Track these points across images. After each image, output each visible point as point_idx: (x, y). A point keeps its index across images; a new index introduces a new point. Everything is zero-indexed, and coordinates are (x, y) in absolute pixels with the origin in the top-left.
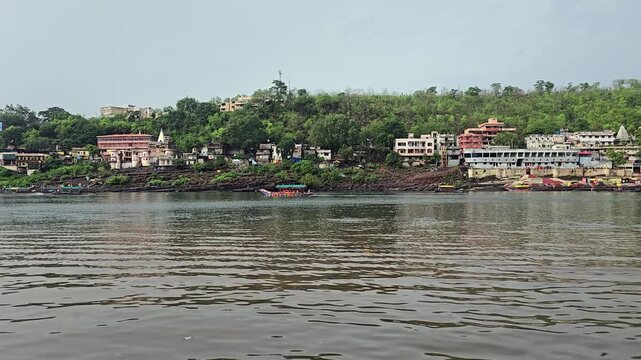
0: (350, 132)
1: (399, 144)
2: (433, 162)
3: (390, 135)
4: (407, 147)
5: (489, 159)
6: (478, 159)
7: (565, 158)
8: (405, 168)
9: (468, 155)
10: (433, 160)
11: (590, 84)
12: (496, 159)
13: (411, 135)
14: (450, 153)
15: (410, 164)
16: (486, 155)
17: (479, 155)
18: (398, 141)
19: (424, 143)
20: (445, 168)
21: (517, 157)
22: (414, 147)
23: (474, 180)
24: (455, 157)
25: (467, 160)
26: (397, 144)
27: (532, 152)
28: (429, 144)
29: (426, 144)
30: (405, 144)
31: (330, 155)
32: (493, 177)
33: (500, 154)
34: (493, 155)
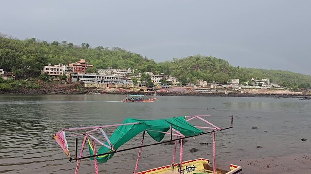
0: (17, 60)
1: (46, 69)
3: (42, 64)
4: (50, 71)
5: (91, 79)
6: (86, 79)
7: (118, 80)
8: (50, 81)
9: (81, 77)
10: (64, 78)
11: (104, 47)
12: (93, 79)
13: (50, 64)
14: (73, 75)
15: (52, 79)
16: (90, 77)
17: (86, 77)
18: (45, 67)
19: (58, 69)
20: (71, 82)
21: (102, 79)
22: (54, 71)
23: (87, 88)
24: (75, 77)
25: (80, 79)
26: (45, 69)
27: (102, 76)
28: (61, 70)
29: (59, 70)
30: (49, 69)
31: (3, 72)
32: (95, 88)
33: (95, 77)
34: (92, 77)
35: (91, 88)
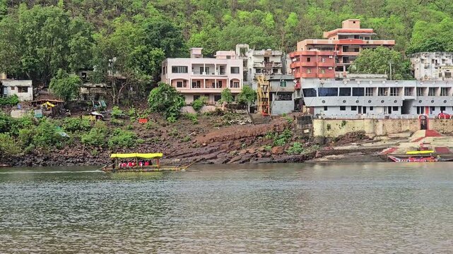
0: (72, 43)
1: (175, 69)
2: (242, 105)
3: (155, 52)
4: (190, 76)
5: (351, 100)
6: (330, 100)
8: (187, 117)
10: (243, 102)
12: (363, 101)
13: (198, 51)
14: (276, 87)
15: (198, 109)
16: (345, 92)
17: (332, 92)
18: (172, 62)
19: (222, 68)
20: (267, 117)
21: (402, 97)
22: (204, 76)
23: (324, 141)
24: (285, 96)
25: (309, 101)
26: (170, 69)
27: (428, 86)
28: (233, 70)
29: (228, 70)
30: (185, 69)
31: (30, 90)
32: (360, 136)
33: (370, 90)
34: (358, 92)
35: (338, 140)
